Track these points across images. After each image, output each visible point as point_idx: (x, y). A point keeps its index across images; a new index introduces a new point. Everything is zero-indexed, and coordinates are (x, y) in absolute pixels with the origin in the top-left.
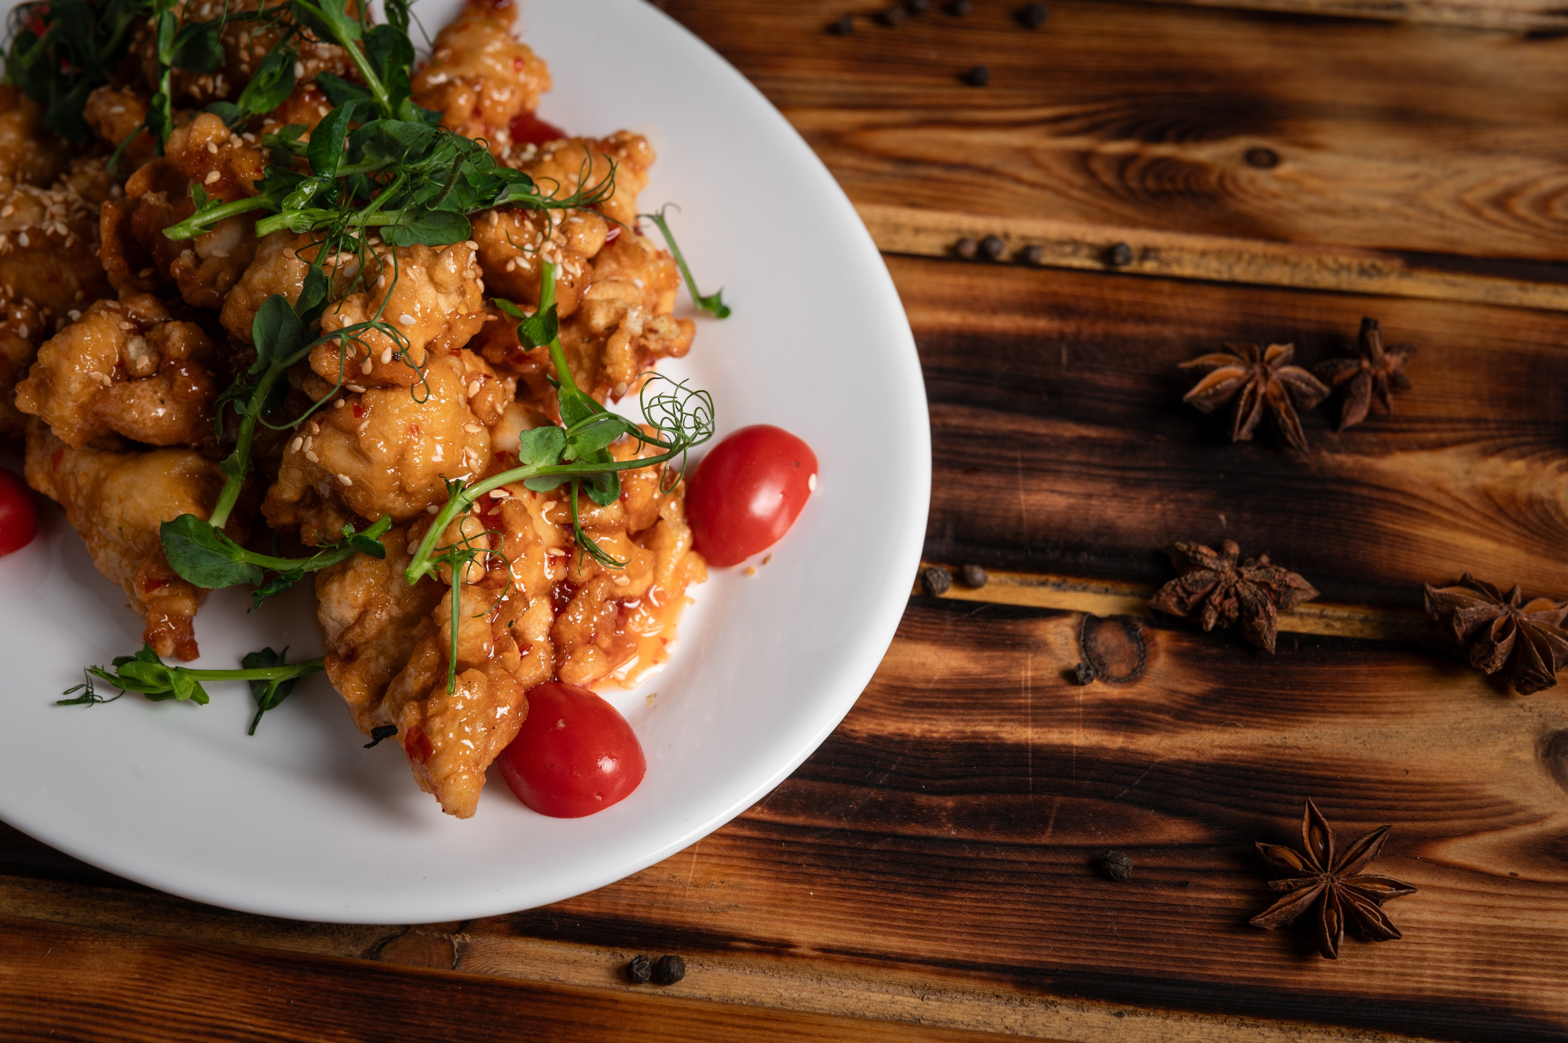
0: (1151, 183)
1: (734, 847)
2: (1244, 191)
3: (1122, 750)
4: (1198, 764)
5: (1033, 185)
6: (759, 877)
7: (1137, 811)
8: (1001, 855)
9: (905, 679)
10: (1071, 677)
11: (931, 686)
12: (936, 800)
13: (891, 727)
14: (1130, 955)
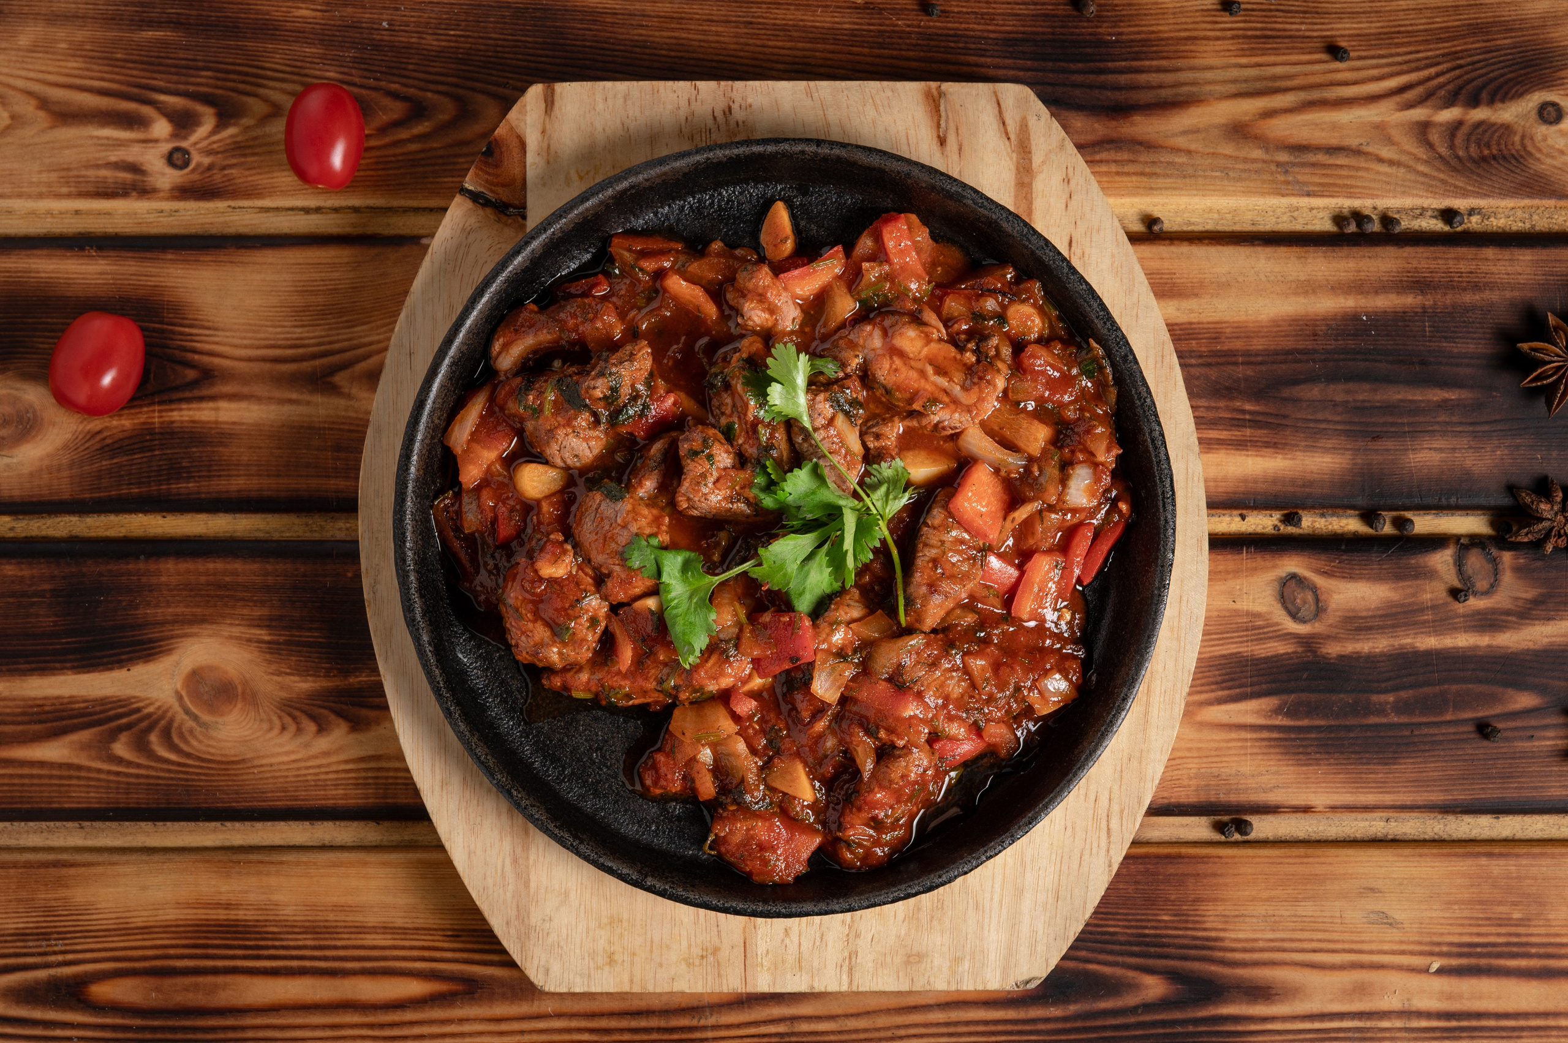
0: (1473, 150)
1: (1270, 747)
2: (1540, 150)
3: (1489, 646)
4: (1535, 651)
5: (1391, 163)
6: (1288, 765)
7: (1499, 690)
8: (1425, 731)
9: (1354, 611)
10: (1455, 593)
11: (1370, 613)
12: (1382, 698)
13: (1350, 647)
14: (1504, 788)
